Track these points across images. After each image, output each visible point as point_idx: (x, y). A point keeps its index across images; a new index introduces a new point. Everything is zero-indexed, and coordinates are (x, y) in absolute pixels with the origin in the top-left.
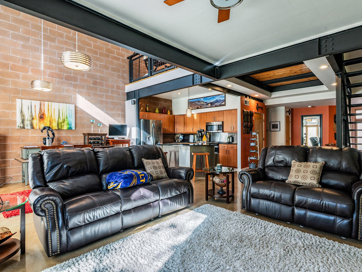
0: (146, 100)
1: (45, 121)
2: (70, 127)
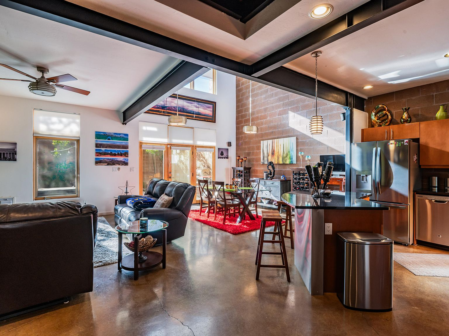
0: (414, 98)
1: (275, 157)
2: (292, 161)
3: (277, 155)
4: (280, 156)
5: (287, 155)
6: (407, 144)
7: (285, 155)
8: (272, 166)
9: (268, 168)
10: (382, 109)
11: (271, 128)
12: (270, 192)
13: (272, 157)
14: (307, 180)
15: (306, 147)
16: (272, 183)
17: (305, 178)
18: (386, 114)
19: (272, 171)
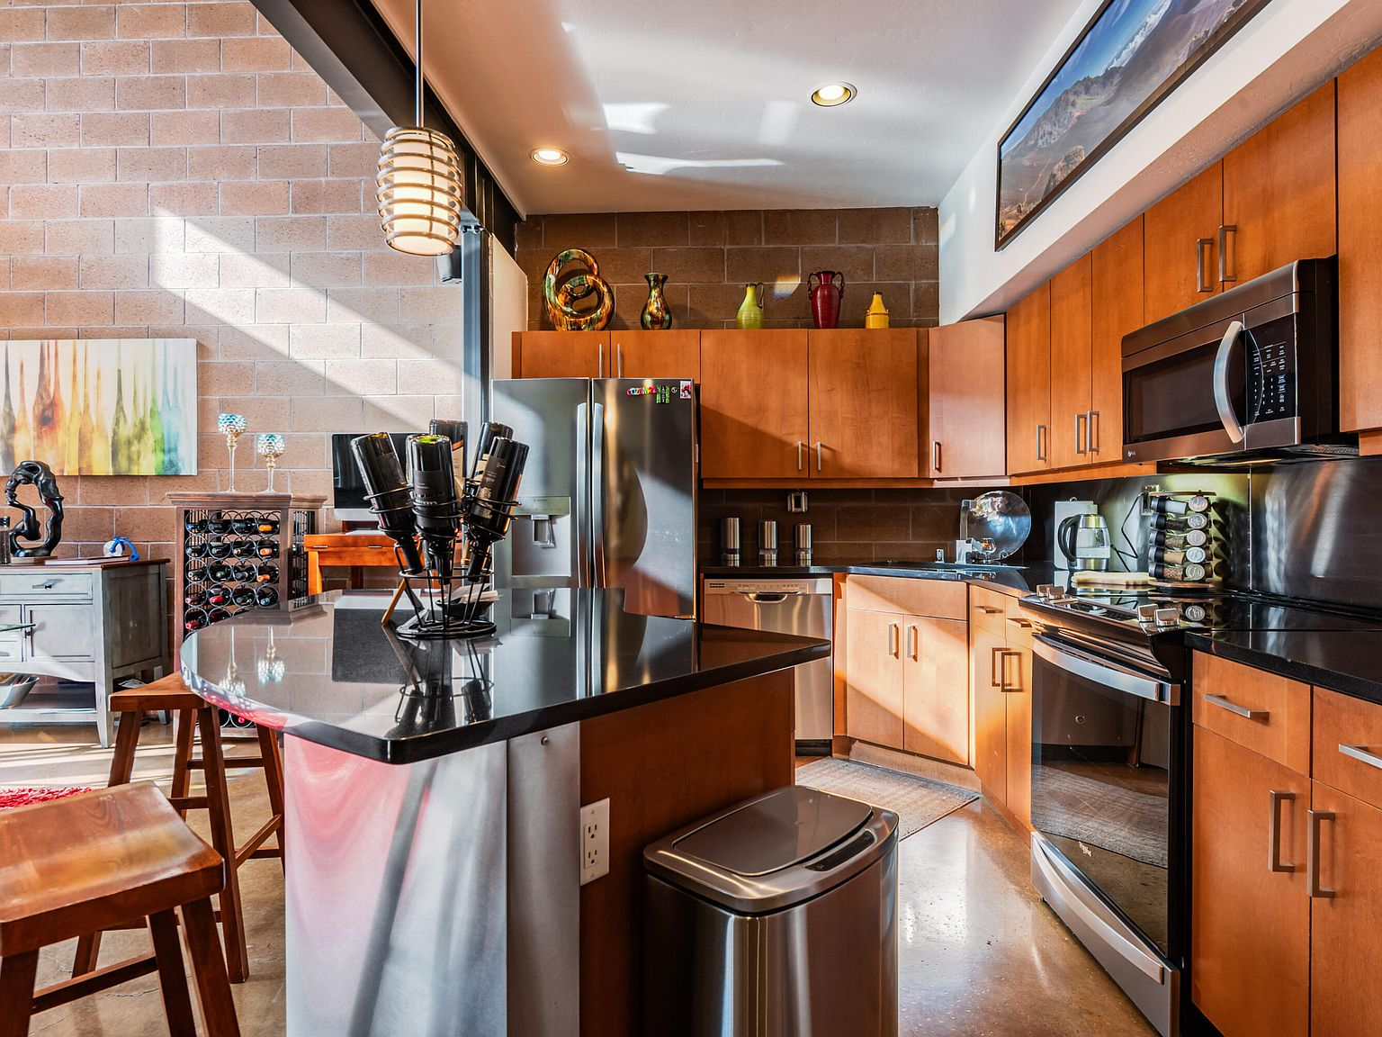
1: (61, 435)
2: (172, 464)
3: (75, 428)
4: (96, 435)
5: (143, 429)
6: (689, 397)
7: (126, 431)
8: (44, 489)
9: (13, 496)
10: (583, 270)
11: (31, 273)
12: (31, 634)
13: (39, 437)
14: (267, 551)
15: (252, 395)
16: (42, 580)
17: (256, 547)
18: (595, 288)
19: (45, 516)
